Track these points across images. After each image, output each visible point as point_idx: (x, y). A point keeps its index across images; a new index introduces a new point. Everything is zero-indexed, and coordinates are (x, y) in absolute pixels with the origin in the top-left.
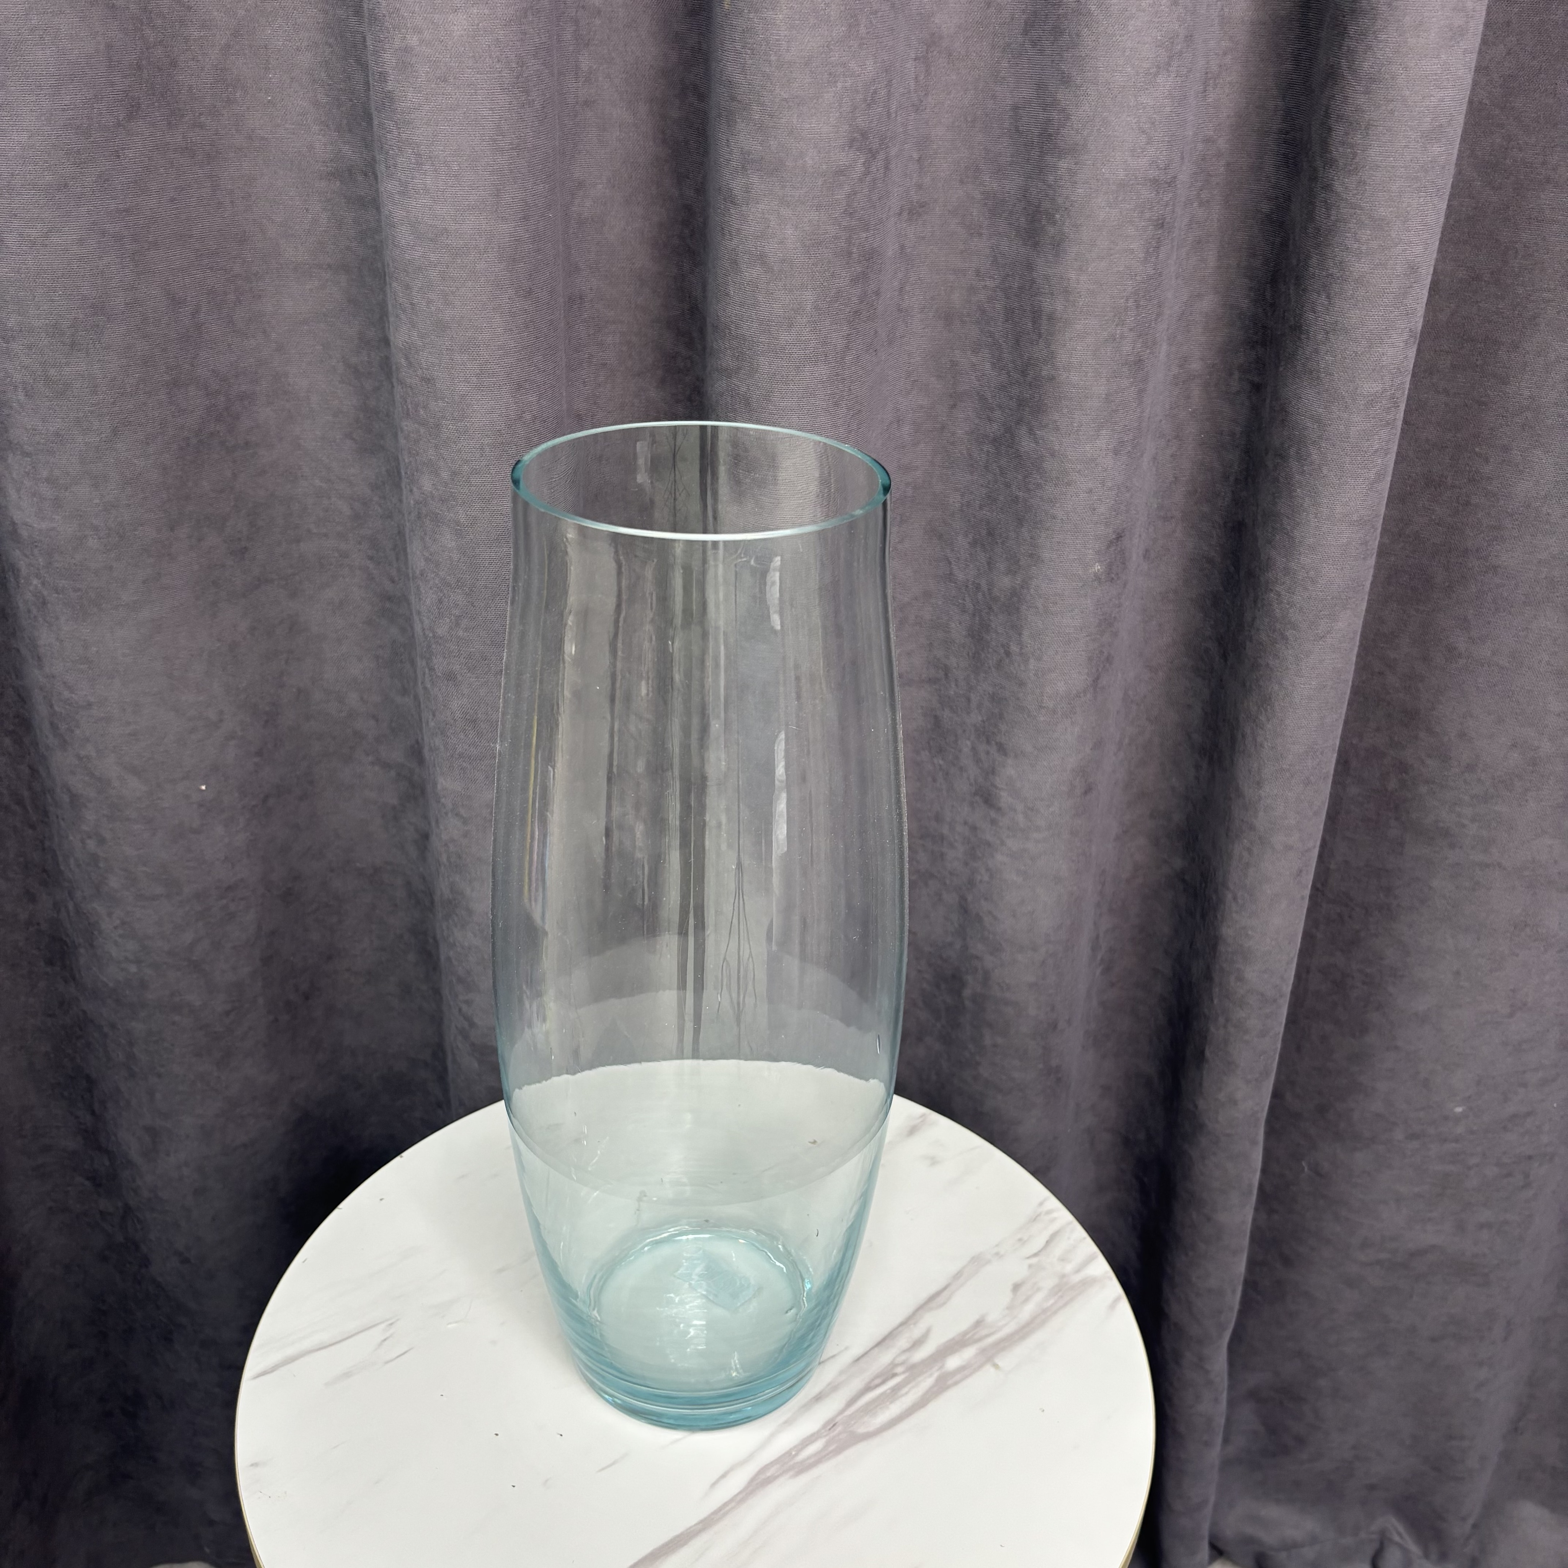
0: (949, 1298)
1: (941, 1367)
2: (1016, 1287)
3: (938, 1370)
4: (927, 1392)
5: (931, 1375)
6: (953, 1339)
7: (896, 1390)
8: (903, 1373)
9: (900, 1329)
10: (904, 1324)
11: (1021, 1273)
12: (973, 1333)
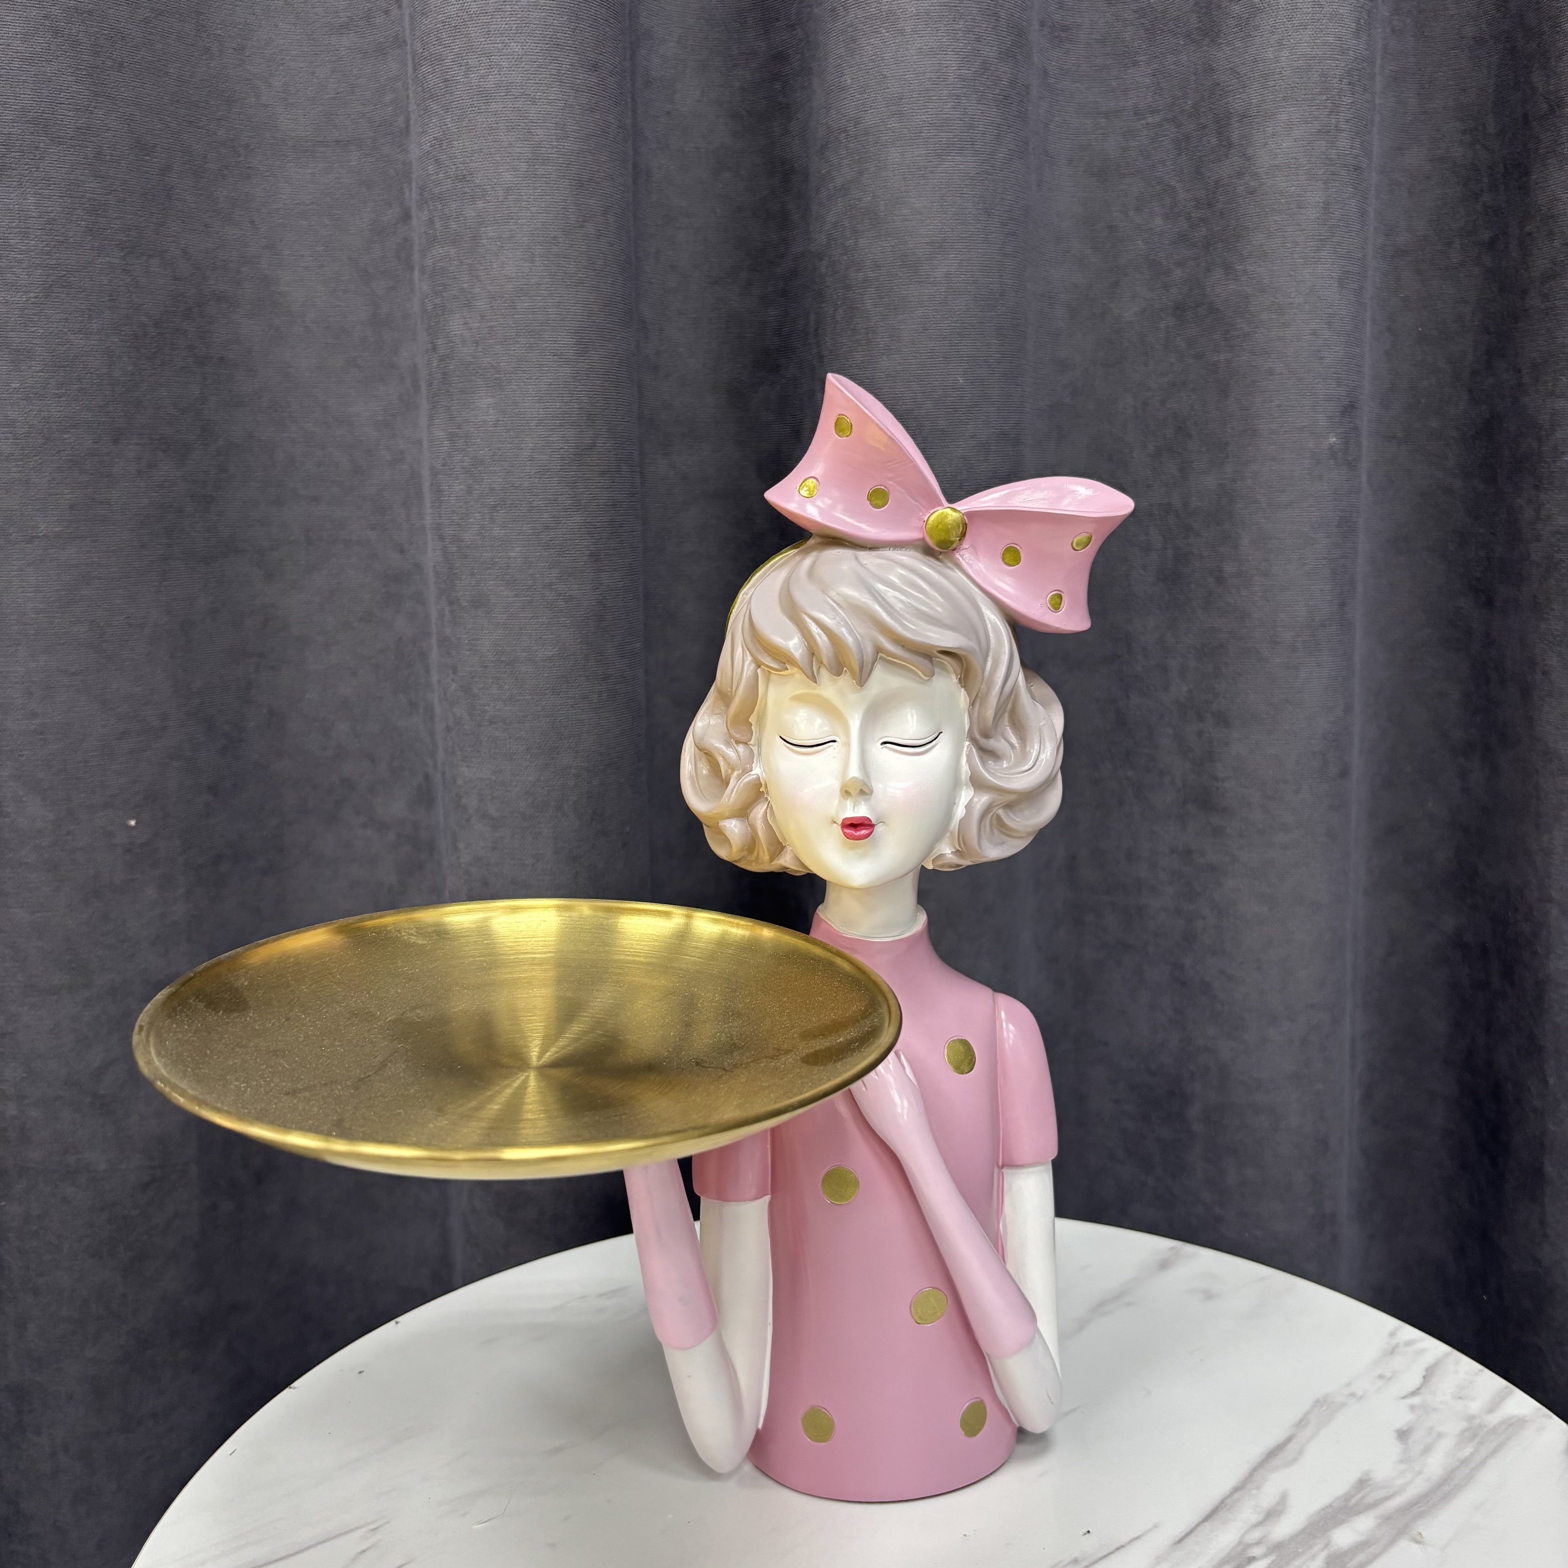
0: (1301, 1452)
1: (1327, 1545)
2: (1403, 1435)
3: (1323, 1550)
5: (1314, 1557)
6: (1330, 1505)
8: (1265, 1555)
9: (1236, 1496)
10: (1240, 1488)
11: (1403, 1417)
12: (1360, 1496)
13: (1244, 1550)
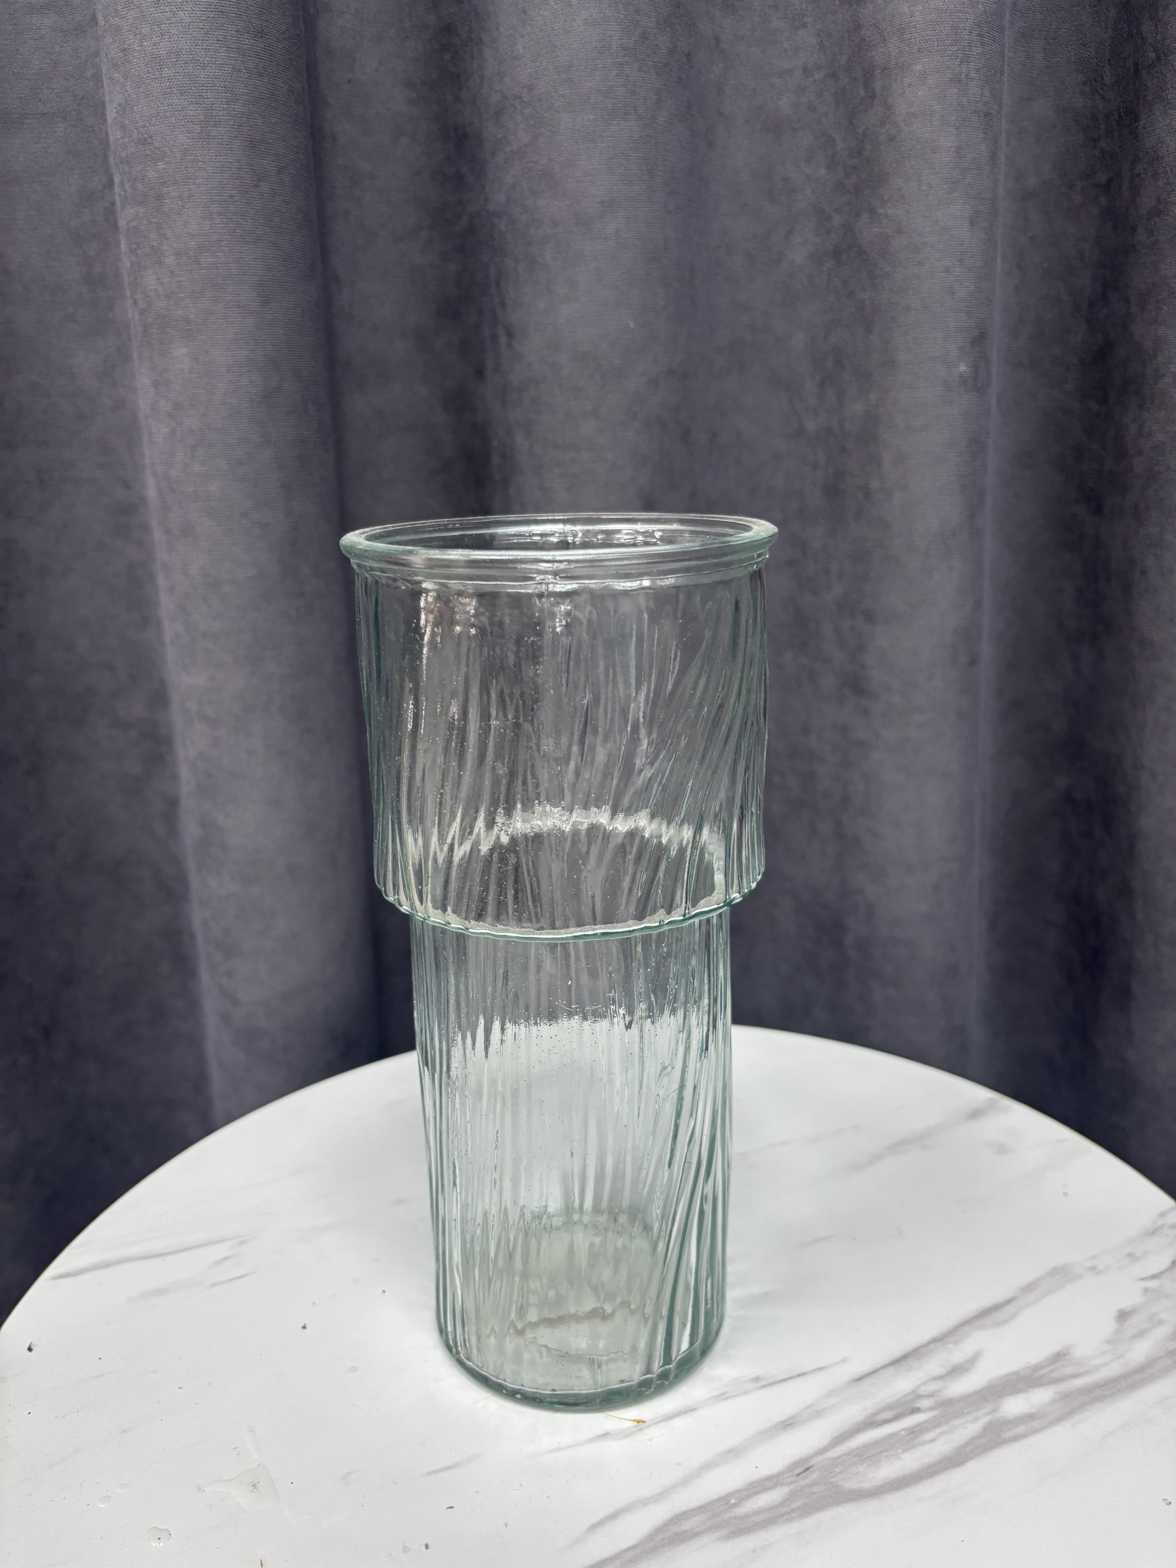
0: (1014, 1316)
1: (994, 1411)
2: (1123, 1316)
3: (988, 1414)
4: (968, 1443)
5: (976, 1419)
6: (1017, 1373)
7: (914, 1432)
8: (931, 1409)
9: (932, 1346)
10: (939, 1340)
11: (1131, 1298)
12: (1050, 1368)
13: (914, 1400)
